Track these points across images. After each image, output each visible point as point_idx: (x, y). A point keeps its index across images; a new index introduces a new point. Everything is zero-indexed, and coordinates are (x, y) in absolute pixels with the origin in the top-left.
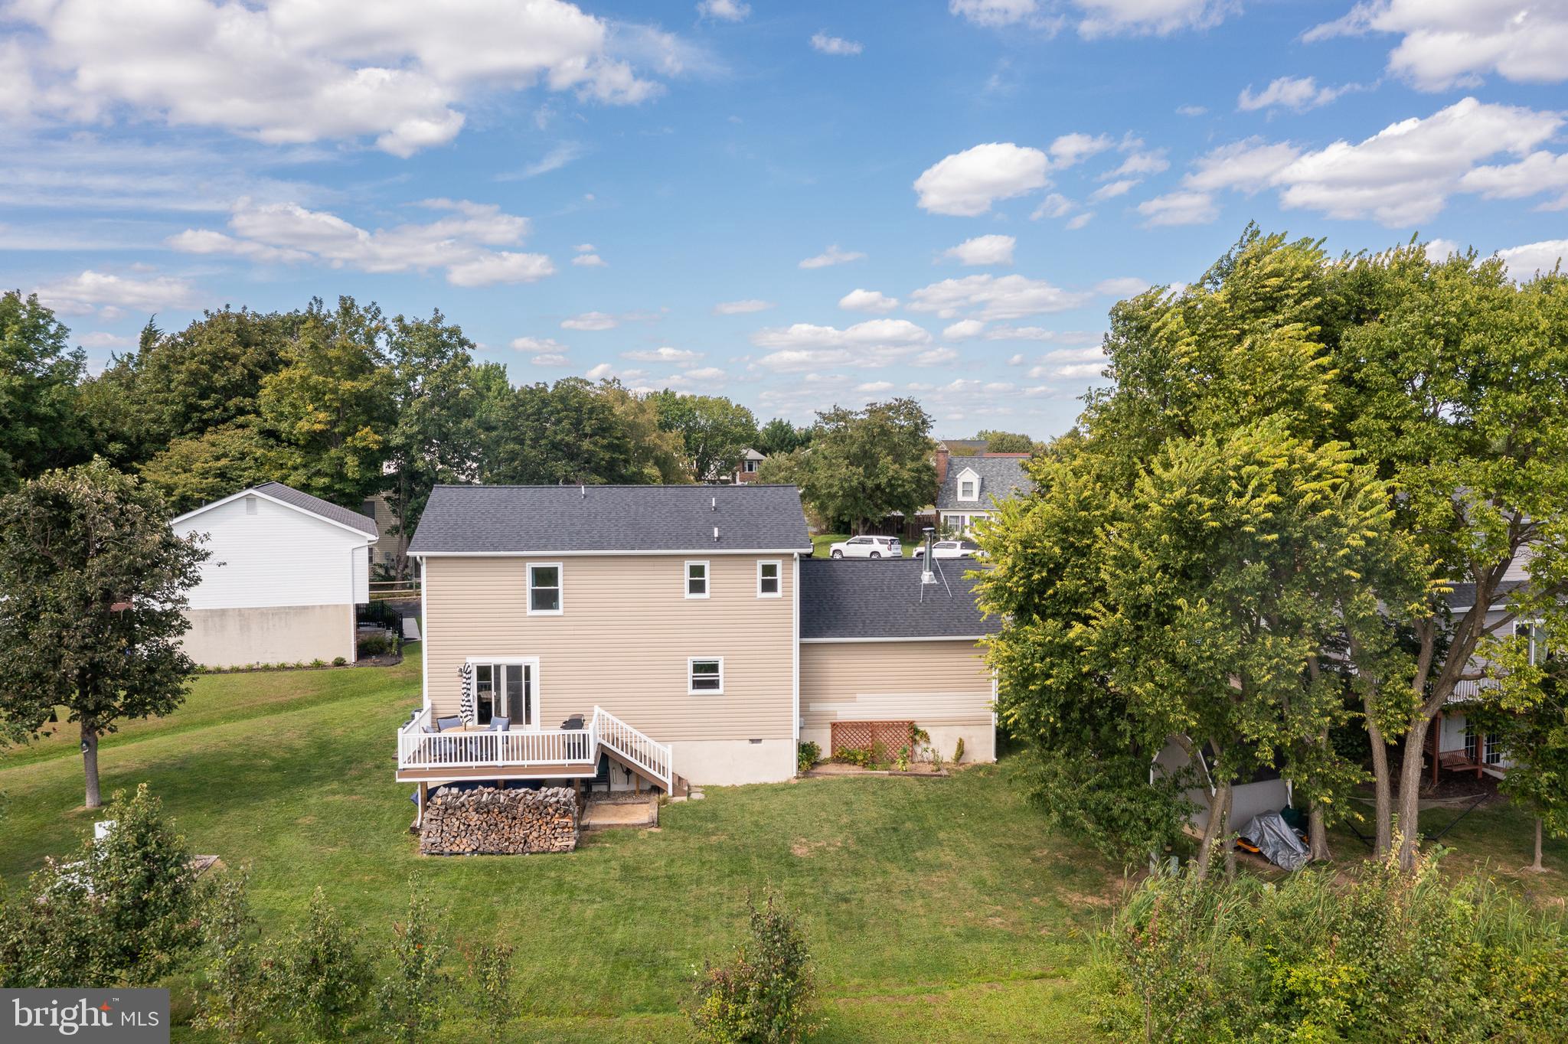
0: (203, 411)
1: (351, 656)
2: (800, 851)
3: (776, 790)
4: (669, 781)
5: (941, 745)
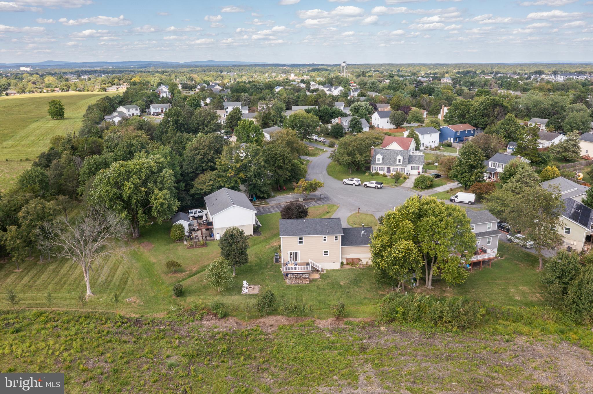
1: (252, 234)
2: (342, 284)
3: (337, 270)
4: (321, 270)
5: (364, 262)
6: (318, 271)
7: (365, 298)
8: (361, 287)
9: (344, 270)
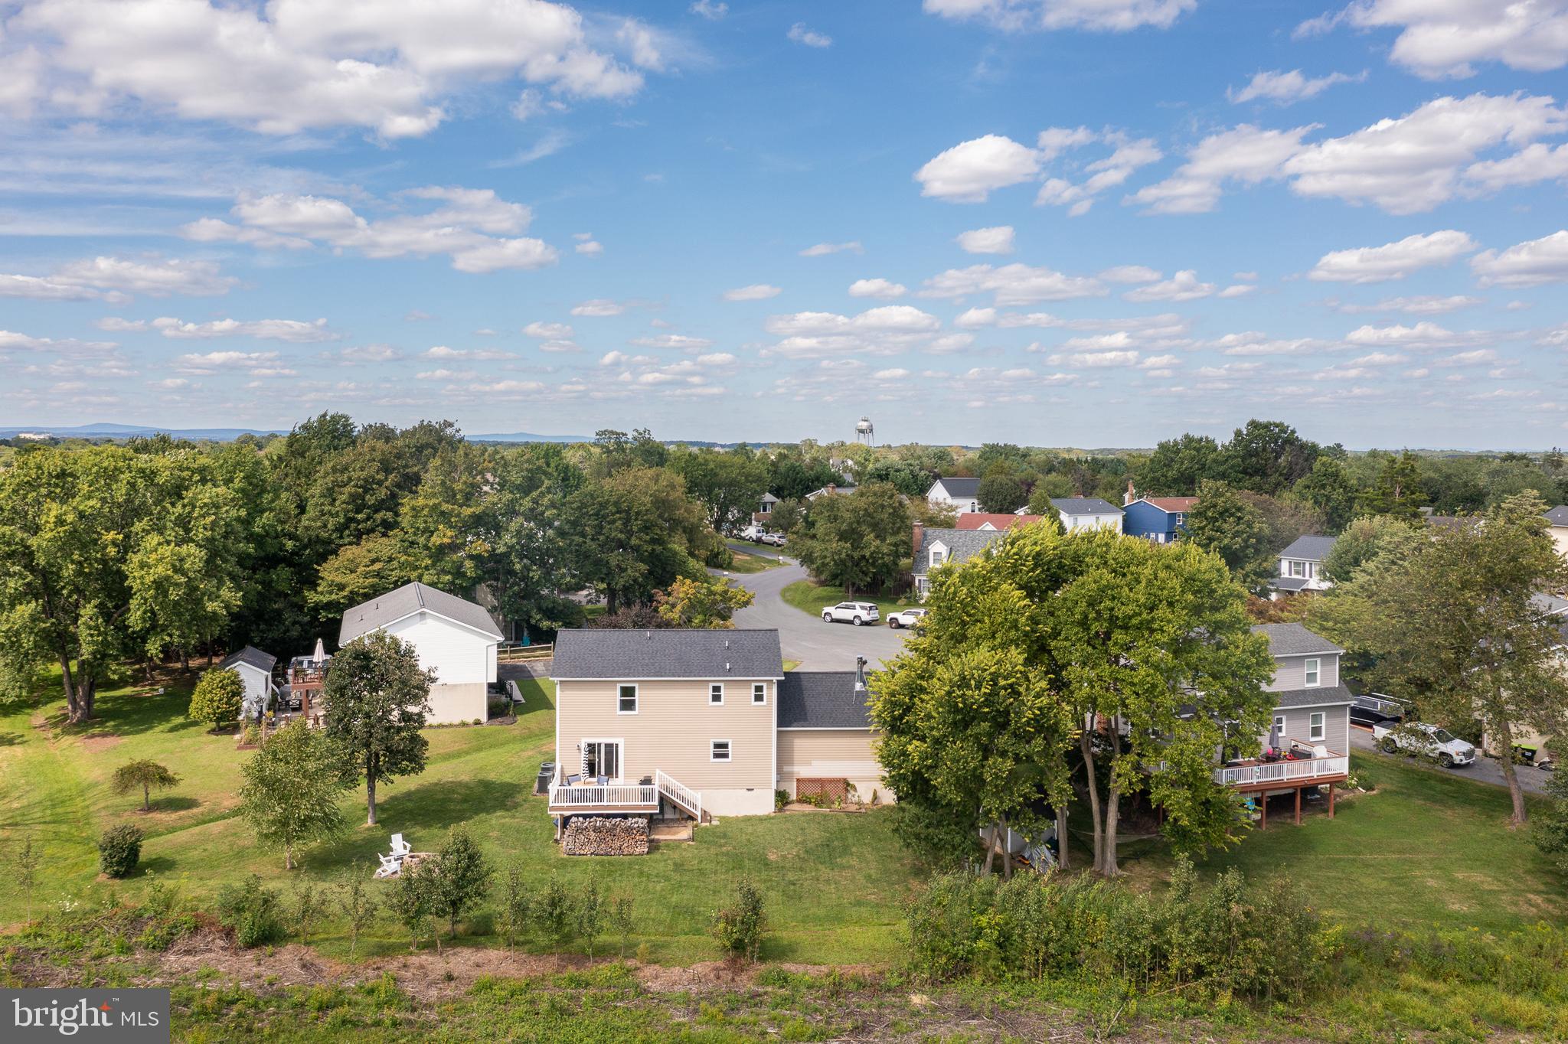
0: (358, 522)
1: (484, 718)
2: (772, 857)
3: (761, 819)
4: (699, 814)
5: (864, 793)
6: (692, 818)
7: (859, 903)
8: (843, 868)
9: (787, 819)
